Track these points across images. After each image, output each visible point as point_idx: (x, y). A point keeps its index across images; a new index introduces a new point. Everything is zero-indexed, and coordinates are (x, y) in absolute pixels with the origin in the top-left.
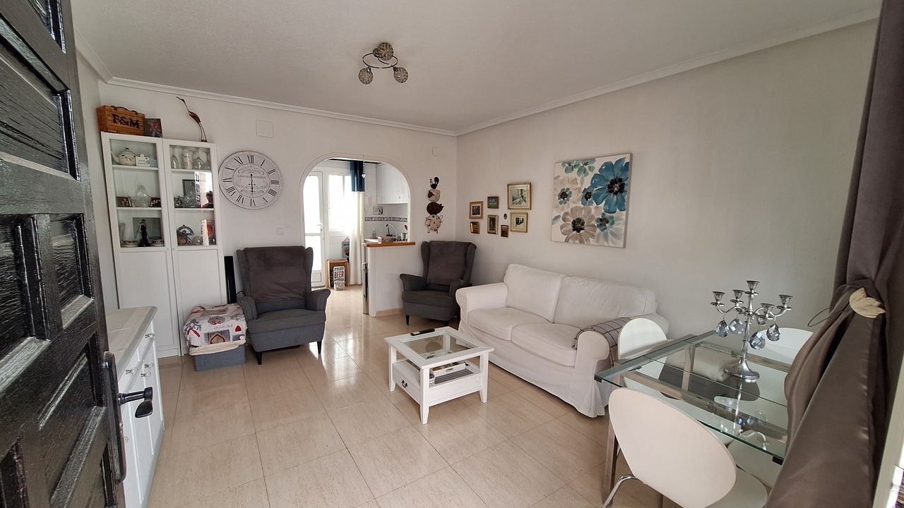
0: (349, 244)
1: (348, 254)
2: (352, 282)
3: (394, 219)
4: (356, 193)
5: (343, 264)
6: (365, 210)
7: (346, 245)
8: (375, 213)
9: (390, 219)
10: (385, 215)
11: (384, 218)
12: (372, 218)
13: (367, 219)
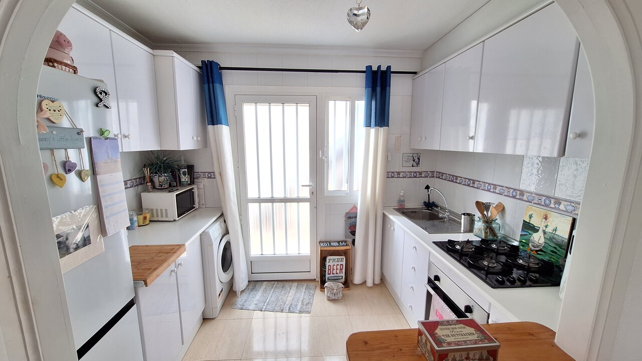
0: (356, 217)
1: (353, 233)
2: (357, 279)
3: (440, 175)
4: (373, 131)
5: (345, 253)
6: (387, 160)
7: (351, 217)
8: (405, 164)
9: (433, 174)
10: (424, 167)
11: (420, 173)
12: (399, 173)
13: (390, 175)
